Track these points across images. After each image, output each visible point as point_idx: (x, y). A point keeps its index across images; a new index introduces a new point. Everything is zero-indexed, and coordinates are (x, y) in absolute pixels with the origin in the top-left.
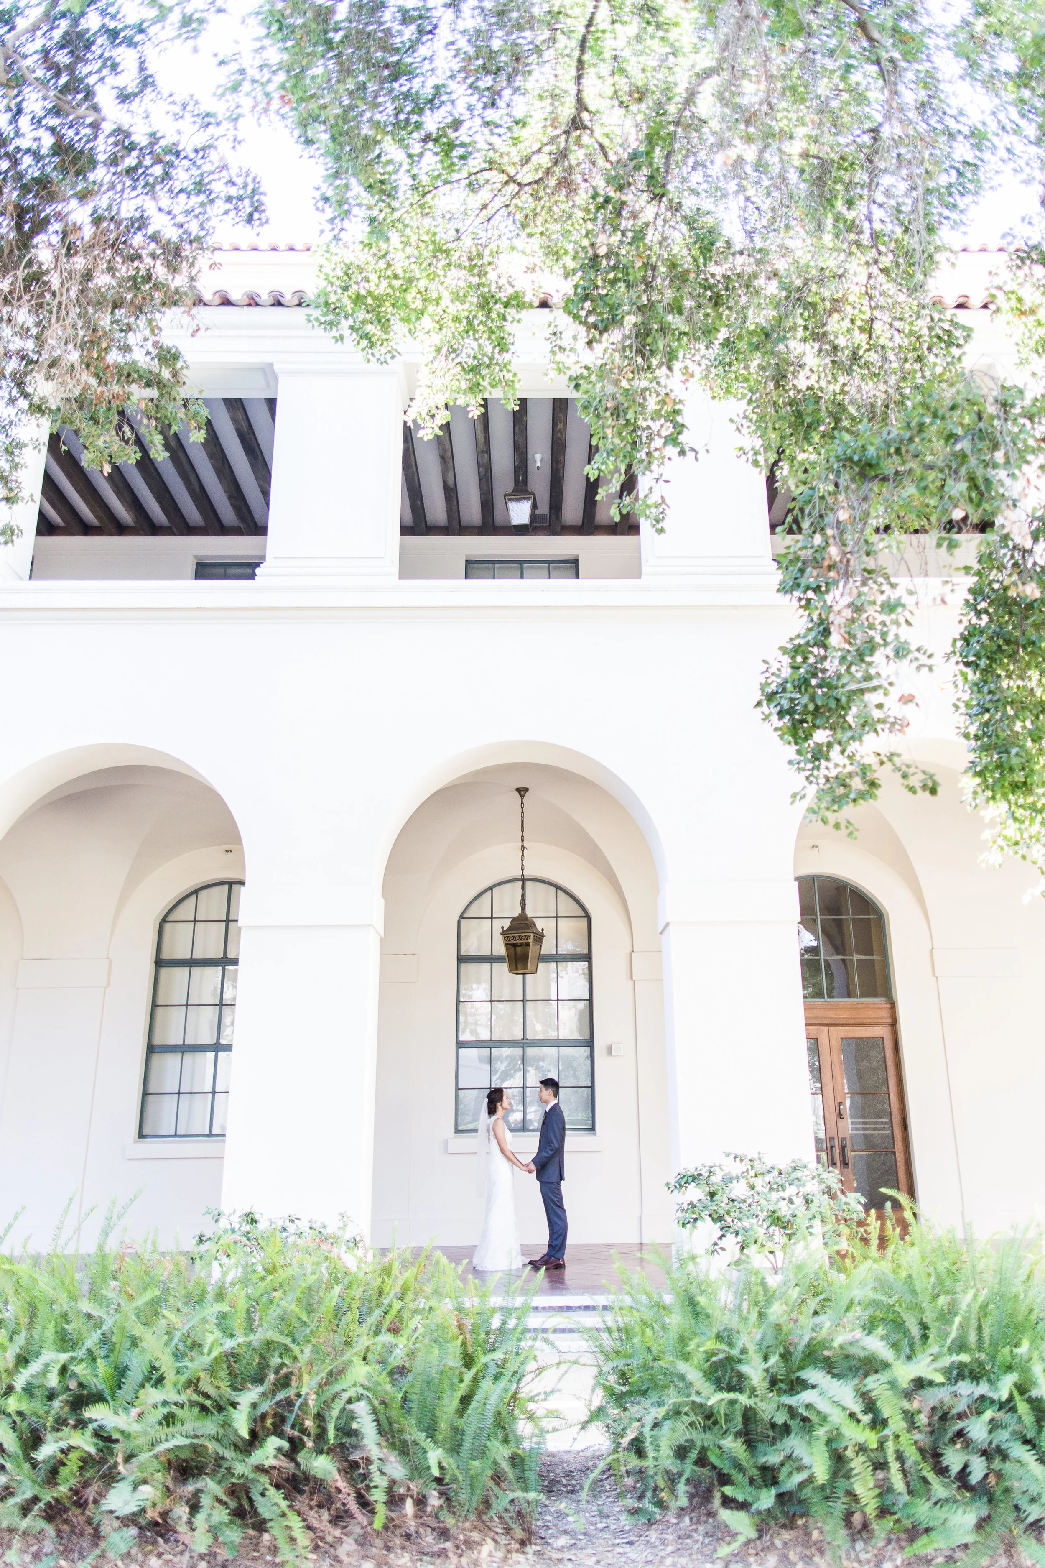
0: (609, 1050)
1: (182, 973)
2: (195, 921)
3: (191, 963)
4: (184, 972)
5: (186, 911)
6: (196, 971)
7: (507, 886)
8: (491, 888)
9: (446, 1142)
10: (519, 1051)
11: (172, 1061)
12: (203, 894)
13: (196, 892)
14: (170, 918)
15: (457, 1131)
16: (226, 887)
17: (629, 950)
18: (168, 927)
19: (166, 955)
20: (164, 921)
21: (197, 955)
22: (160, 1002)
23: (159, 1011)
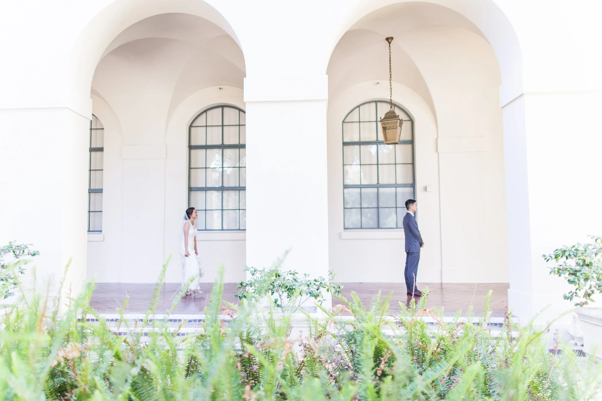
0: (425, 189)
1: (202, 152)
2: (206, 126)
3: (206, 147)
4: (203, 151)
5: (201, 121)
6: (209, 151)
7: (366, 106)
8: (359, 106)
9: (340, 234)
10: (375, 190)
11: (201, 195)
12: (209, 113)
13: (206, 111)
14: (193, 125)
15: (345, 229)
16: (220, 109)
17: (436, 137)
18: (193, 129)
19: (193, 144)
20: (191, 126)
21: (209, 143)
22: (192, 166)
23: (192, 171)
